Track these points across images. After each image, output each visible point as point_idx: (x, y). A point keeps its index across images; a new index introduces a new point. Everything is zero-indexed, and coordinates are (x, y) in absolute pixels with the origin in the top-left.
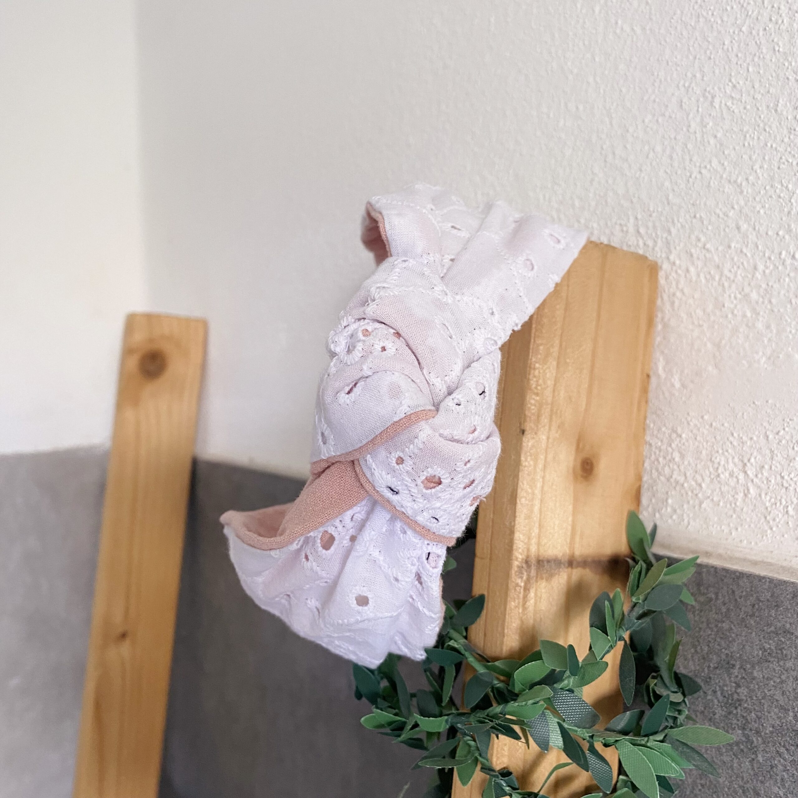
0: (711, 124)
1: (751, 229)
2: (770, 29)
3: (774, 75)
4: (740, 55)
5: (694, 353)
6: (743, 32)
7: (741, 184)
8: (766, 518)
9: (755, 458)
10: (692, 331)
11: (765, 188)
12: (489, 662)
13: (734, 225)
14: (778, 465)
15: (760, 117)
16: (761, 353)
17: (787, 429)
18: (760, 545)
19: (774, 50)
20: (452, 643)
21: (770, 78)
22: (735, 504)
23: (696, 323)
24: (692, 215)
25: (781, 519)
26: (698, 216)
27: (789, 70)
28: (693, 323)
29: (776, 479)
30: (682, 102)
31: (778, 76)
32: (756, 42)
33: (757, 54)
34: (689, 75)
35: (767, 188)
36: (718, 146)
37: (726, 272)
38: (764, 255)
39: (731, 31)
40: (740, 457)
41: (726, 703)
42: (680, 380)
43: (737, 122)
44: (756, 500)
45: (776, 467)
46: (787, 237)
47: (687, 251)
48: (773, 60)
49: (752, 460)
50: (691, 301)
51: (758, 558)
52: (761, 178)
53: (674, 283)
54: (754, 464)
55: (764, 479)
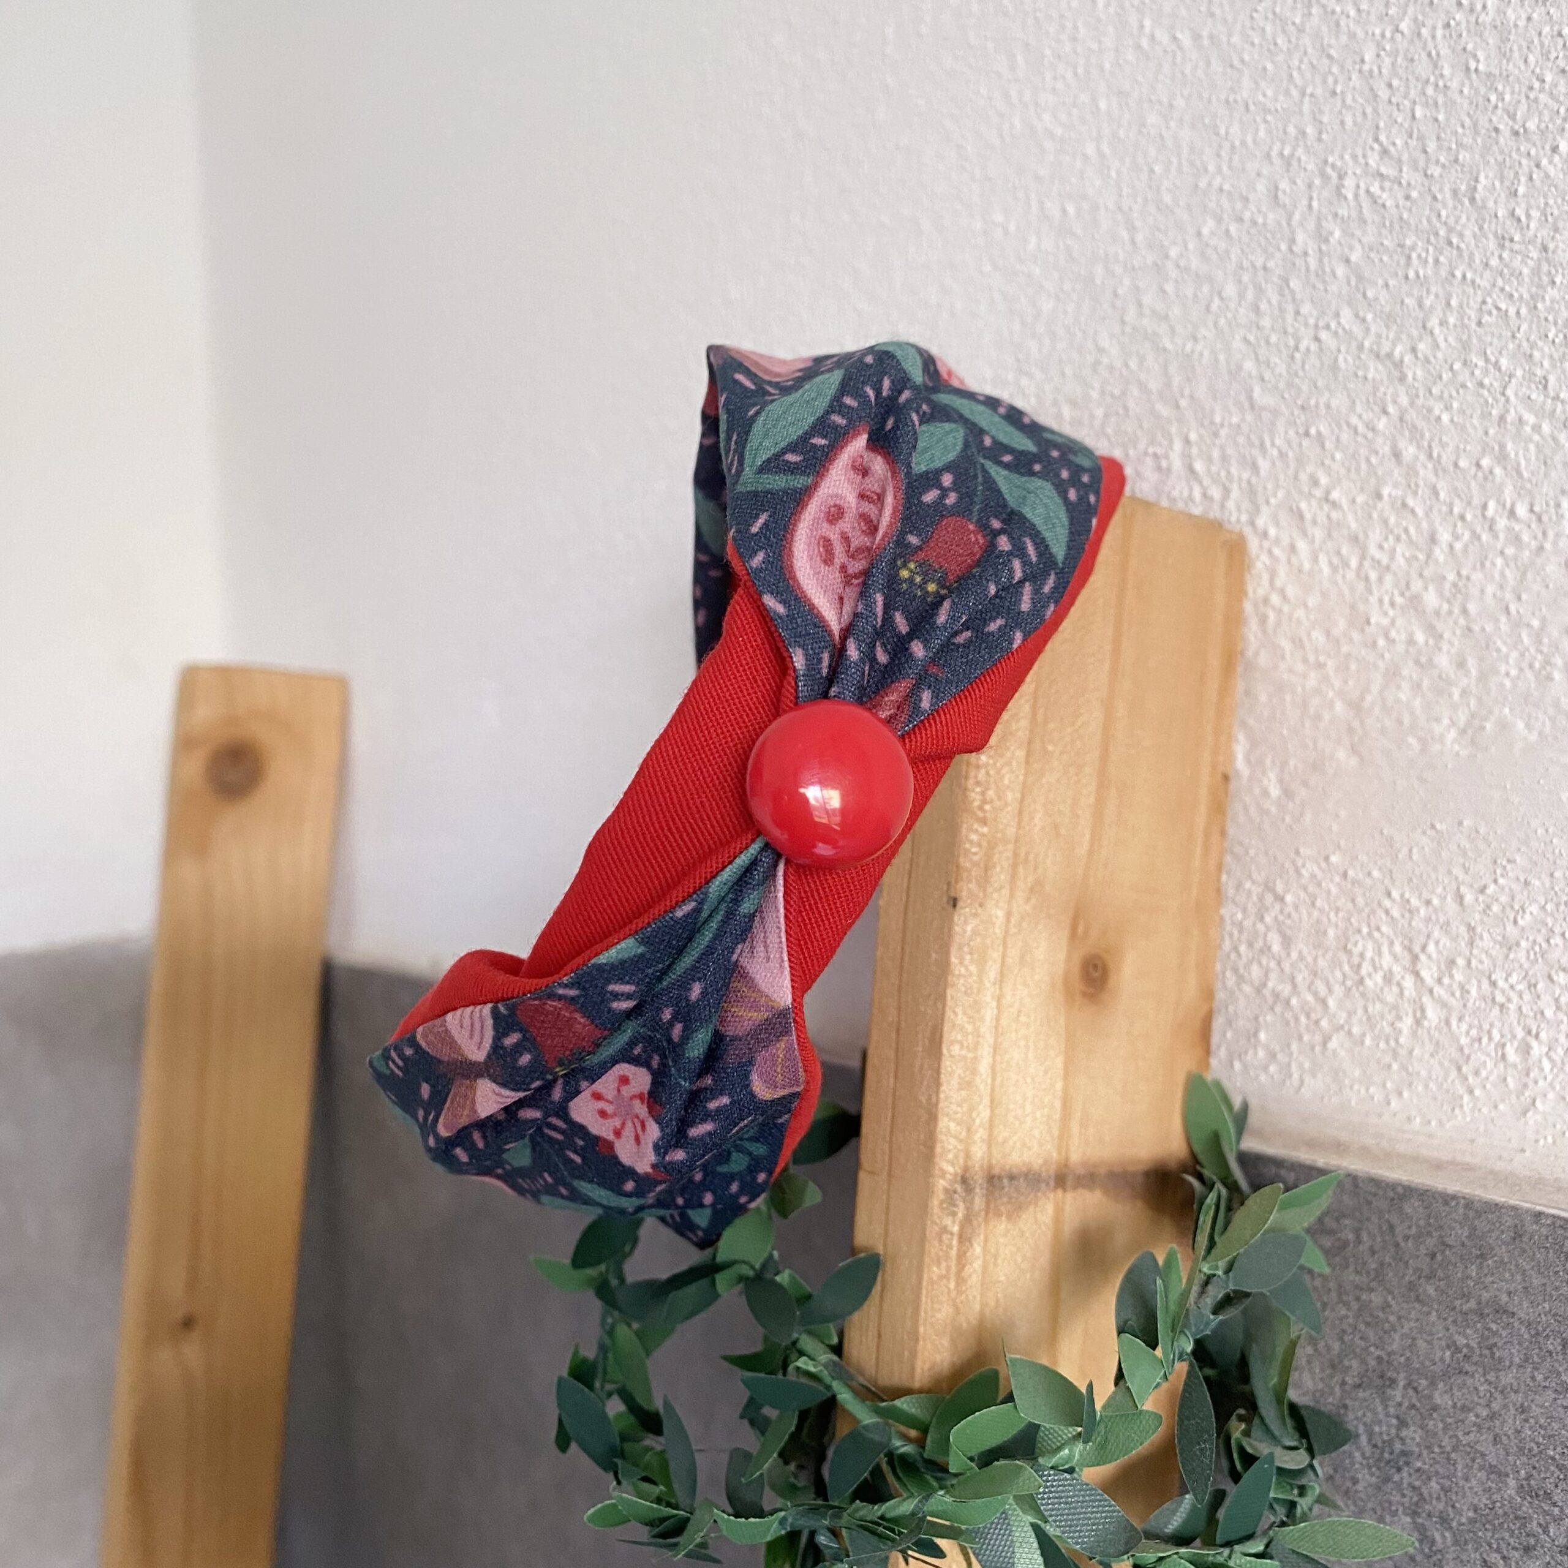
0: (1337, 234)
1: (1422, 457)
2: (1458, 24)
3: (1468, 122)
4: (1395, 83)
5: (1308, 723)
6: (1402, 33)
7: (1402, 361)
8: (1459, 1069)
9: (1437, 943)
10: (1305, 676)
11: (1451, 369)
12: (883, 1401)
13: (1387, 449)
14: (1483, 957)
15: (1439, 215)
16: (1446, 721)
17: (1501, 881)
18: (1448, 1126)
19: (1468, 69)
20: (802, 1363)
21: (1460, 130)
22: (1397, 1041)
23: (1312, 659)
24: (1301, 431)
25: (1491, 1071)
26: (1313, 431)
27: (1499, 112)
28: (1305, 661)
29: (1479, 987)
30: (1277, 188)
31: (1475, 125)
32: (1429, 55)
33: (1432, 79)
34: (1291, 130)
35: (1457, 366)
36: (1353, 283)
37: (1373, 550)
38: (1451, 512)
39: (1378, 32)
40: (1406, 942)
41: (1379, 1460)
42: (1281, 781)
43: (1391, 225)
44: (1440, 1033)
45: (1481, 962)
46: (1498, 471)
47: (1291, 509)
48: (1466, 91)
49: (1431, 948)
50: (1300, 613)
51: (1444, 1156)
52: (1442, 345)
53: (1265, 577)
54: (1434, 956)
55: (1455, 987)
